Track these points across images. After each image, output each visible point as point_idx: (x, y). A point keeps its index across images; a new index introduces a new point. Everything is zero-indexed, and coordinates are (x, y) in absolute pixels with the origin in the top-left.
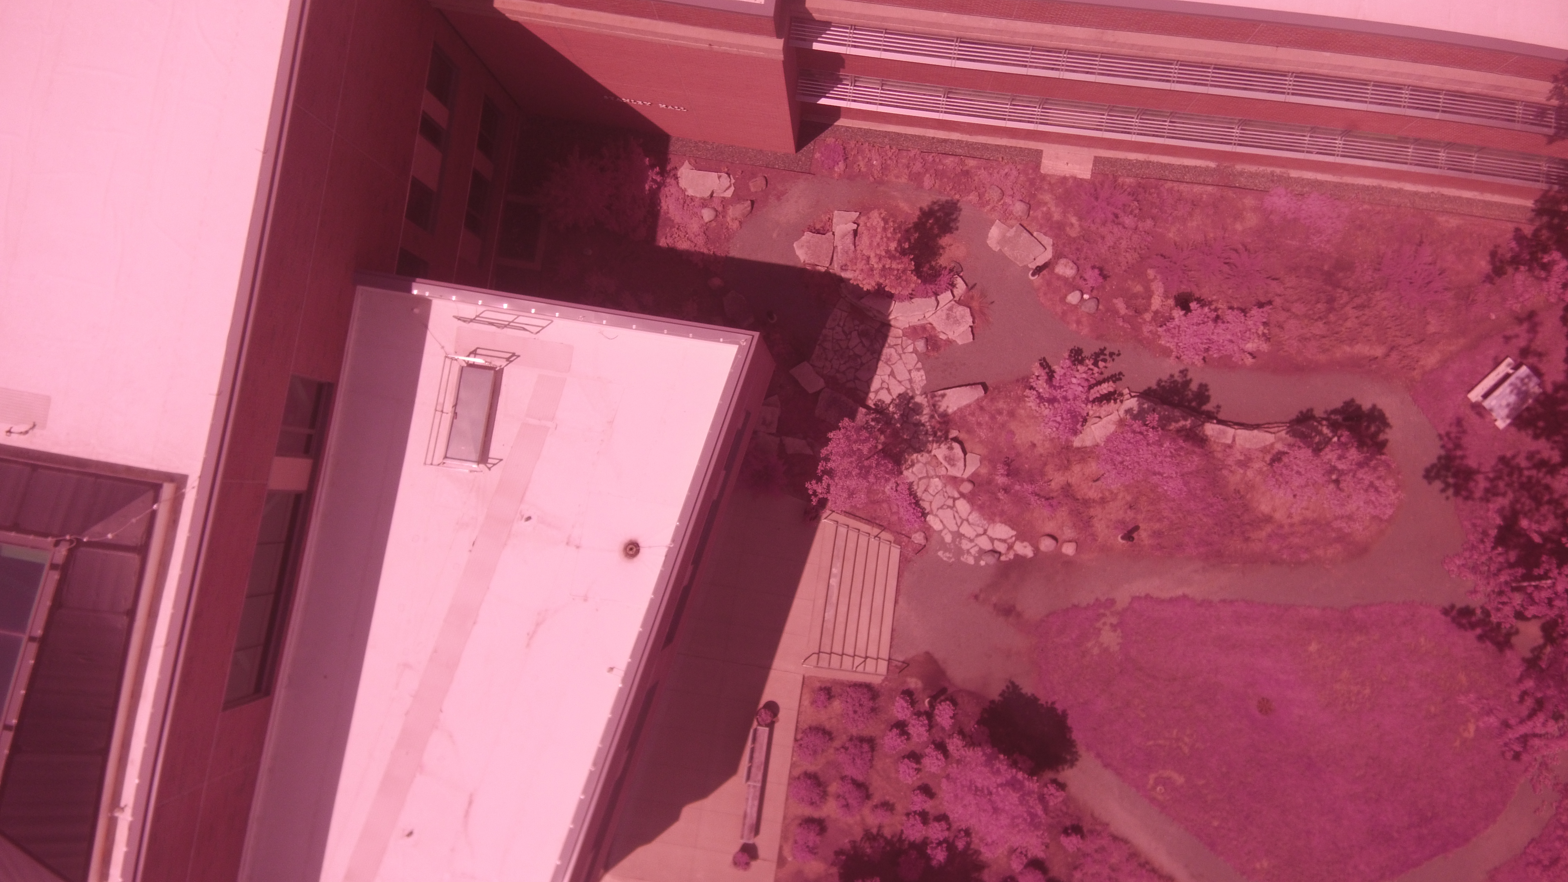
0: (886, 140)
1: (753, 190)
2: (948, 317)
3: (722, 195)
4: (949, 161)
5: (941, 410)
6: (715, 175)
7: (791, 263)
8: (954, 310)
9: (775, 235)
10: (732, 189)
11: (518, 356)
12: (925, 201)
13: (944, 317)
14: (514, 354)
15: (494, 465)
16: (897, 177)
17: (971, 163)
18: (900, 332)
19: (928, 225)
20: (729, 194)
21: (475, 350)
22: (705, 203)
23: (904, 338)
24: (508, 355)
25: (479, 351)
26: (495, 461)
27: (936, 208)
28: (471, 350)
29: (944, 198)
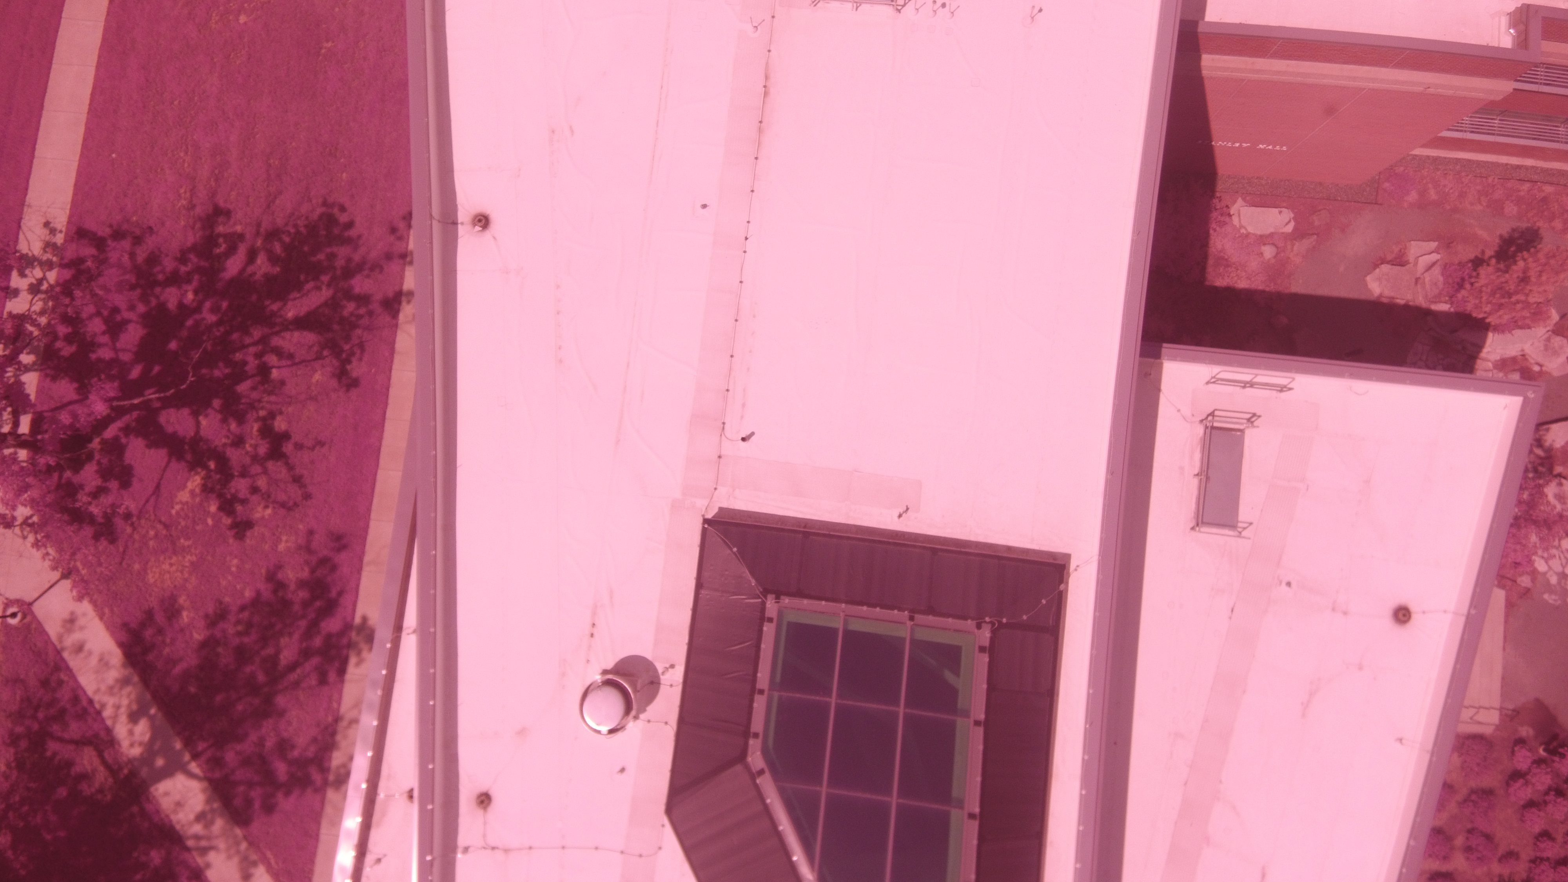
0: (1458, 167)
1: (1317, 223)
2: (1546, 348)
3: (1281, 231)
4: (1526, 186)
5: (1547, 444)
6: (1276, 211)
7: (1364, 297)
8: (1552, 341)
9: (1342, 269)
10: (1292, 224)
11: (1259, 416)
12: (1504, 228)
13: (1542, 348)
14: (1254, 415)
15: (1244, 528)
16: (1472, 204)
17: (1549, 189)
18: (1490, 365)
19: (1510, 253)
20: (1289, 228)
21: (1213, 412)
22: (1263, 240)
23: (1495, 371)
24: (1248, 416)
25: (1217, 413)
26: (1245, 525)
27: (1516, 235)
28: (1209, 412)
29: (1524, 225)
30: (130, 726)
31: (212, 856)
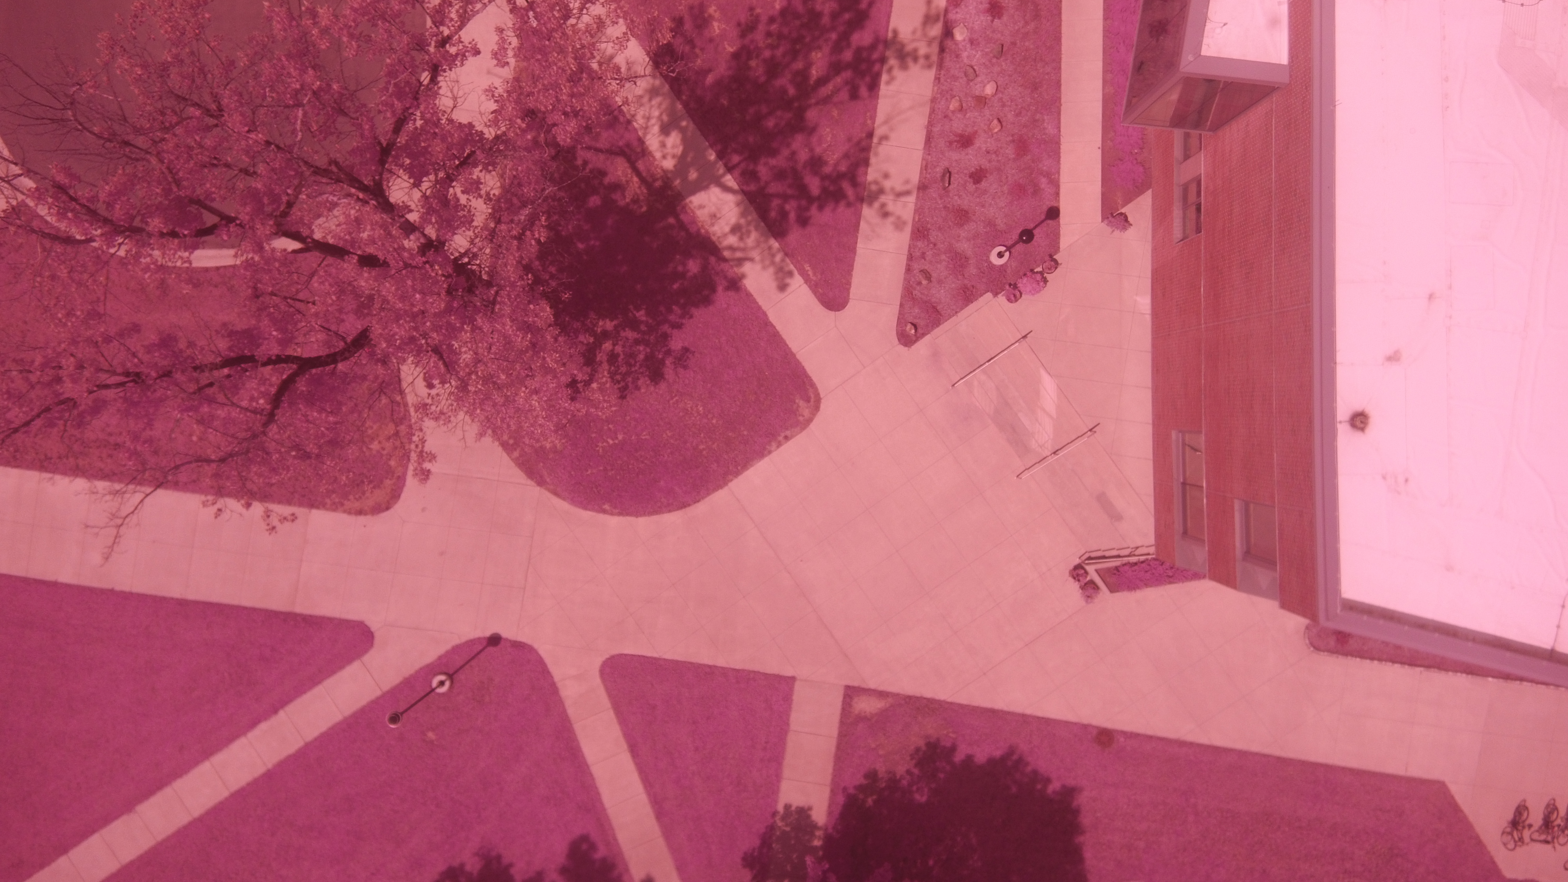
30: (661, 138)
31: (747, 268)
